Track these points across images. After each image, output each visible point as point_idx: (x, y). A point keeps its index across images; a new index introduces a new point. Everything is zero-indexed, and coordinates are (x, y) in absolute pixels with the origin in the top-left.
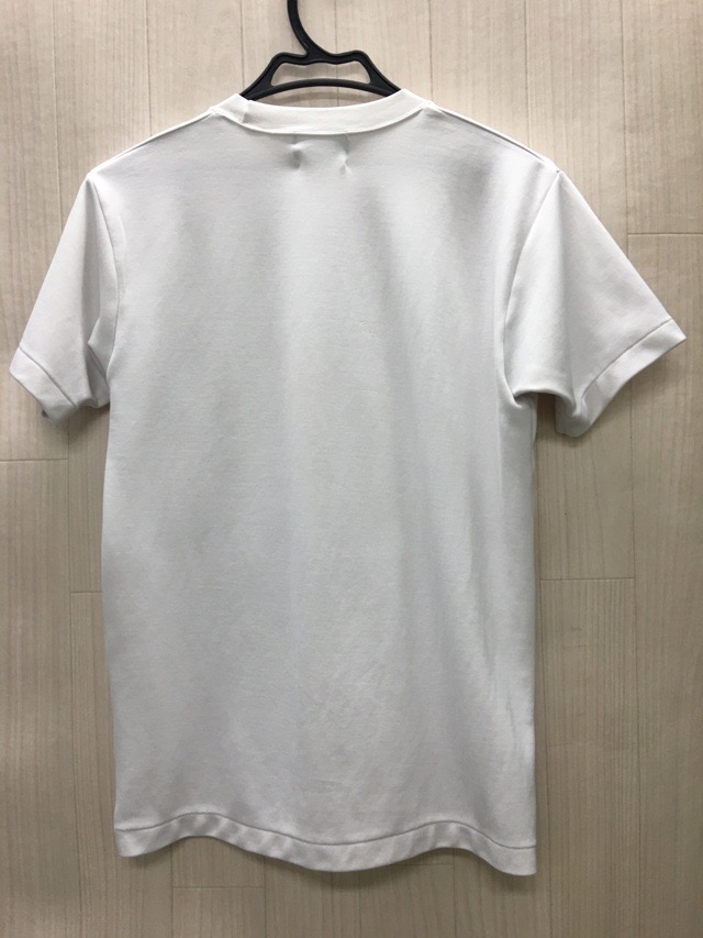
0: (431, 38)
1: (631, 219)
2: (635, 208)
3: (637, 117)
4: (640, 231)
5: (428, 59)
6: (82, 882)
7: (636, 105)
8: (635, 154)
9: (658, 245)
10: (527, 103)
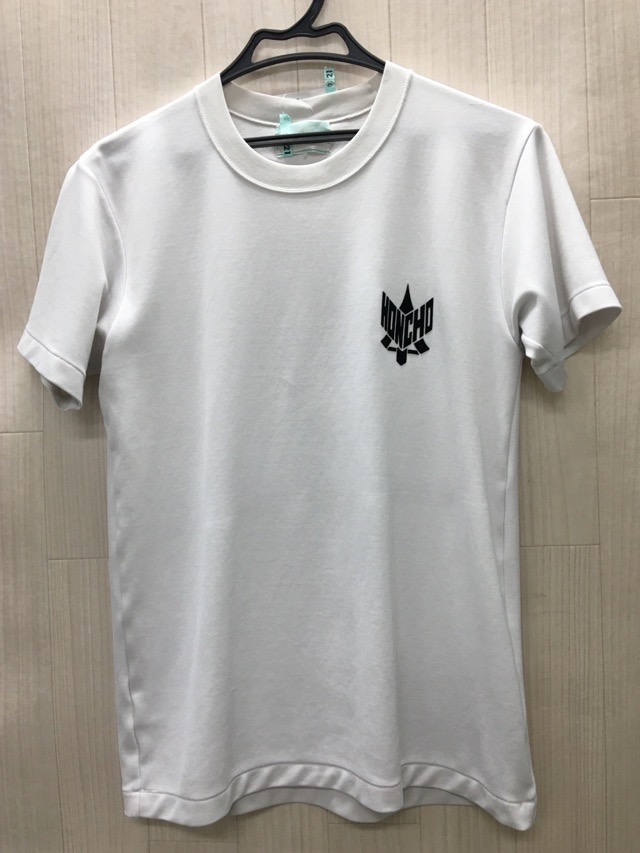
0: (389, 8)
1: (594, 184)
2: (597, 172)
3: (600, 81)
4: (602, 196)
5: (387, 30)
6: (65, 833)
7: (599, 68)
8: (598, 118)
9: (622, 210)
10: (487, 70)
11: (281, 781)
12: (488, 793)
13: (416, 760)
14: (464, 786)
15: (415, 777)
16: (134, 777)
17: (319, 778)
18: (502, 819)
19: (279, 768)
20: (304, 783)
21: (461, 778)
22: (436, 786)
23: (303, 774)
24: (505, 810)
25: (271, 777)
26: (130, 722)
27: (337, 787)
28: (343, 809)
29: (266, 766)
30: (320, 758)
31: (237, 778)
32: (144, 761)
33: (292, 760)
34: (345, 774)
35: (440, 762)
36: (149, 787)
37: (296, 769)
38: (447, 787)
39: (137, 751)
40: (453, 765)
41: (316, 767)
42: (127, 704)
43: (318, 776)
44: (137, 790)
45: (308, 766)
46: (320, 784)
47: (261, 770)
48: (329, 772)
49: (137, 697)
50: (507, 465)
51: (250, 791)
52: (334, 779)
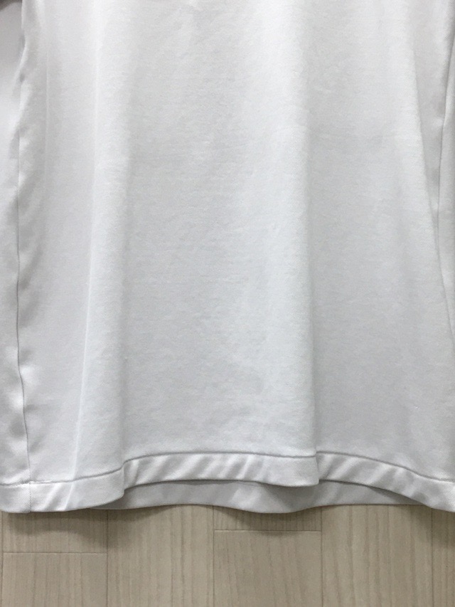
11: (178, 474)
12: (417, 476)
13: (334, 449)
14: (390, 475)
15: (331, 469)
16: (22, 467)
17: (220, 468)
18: (433, 502)
19: (176, 458)
20: (203, 476)
21: (385, 468)
22: (356, 480)
23: (201, 466)
24: (436, 490)
25: (166, 468)
26: (18, 401)
27: (240, 476)
28: (248, 500)
29: (160, 454)
30: (221, 445)
31: (127, 464)
32: (33, 448)
33: (190, 449)
34: (250, 459)
35: (361, 452)
36: (39, 478)
37: (194, 460)
38: (370, 482)
39: (26, 436)
40: (377, 455)
41: (218, 456)
42: (17, 380)
43: (218, 467)
44: (26, 482)
45: (208, 455)
46: (222, 476)
47: (154, 458)
48: (232, 460)
49: (26, 372)
50: (445, 98)
51: (142, 481)
52: (237, 467)
